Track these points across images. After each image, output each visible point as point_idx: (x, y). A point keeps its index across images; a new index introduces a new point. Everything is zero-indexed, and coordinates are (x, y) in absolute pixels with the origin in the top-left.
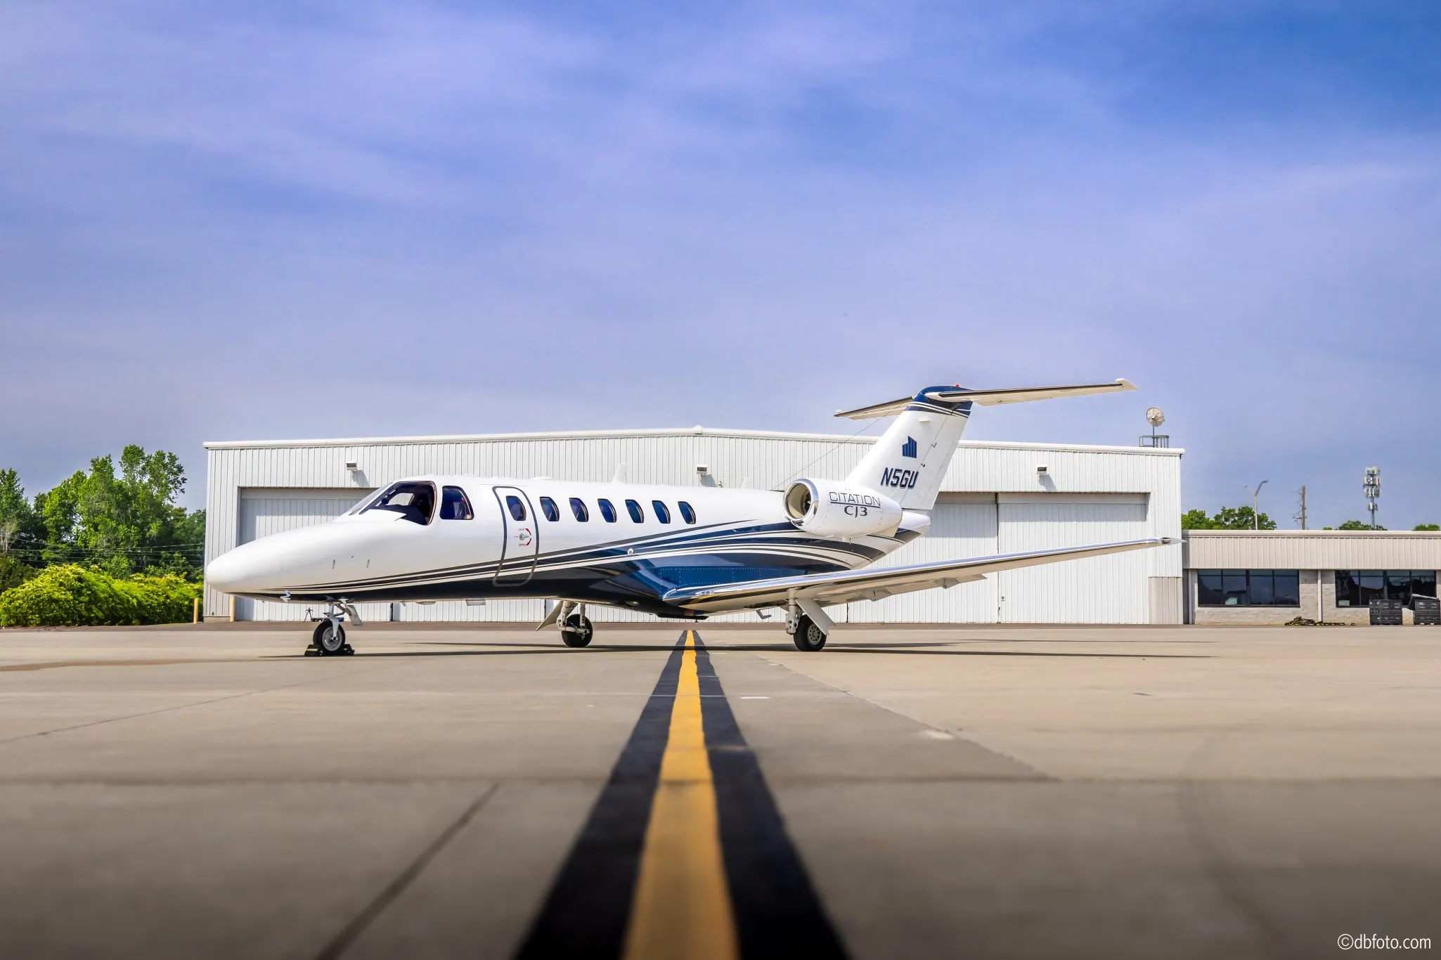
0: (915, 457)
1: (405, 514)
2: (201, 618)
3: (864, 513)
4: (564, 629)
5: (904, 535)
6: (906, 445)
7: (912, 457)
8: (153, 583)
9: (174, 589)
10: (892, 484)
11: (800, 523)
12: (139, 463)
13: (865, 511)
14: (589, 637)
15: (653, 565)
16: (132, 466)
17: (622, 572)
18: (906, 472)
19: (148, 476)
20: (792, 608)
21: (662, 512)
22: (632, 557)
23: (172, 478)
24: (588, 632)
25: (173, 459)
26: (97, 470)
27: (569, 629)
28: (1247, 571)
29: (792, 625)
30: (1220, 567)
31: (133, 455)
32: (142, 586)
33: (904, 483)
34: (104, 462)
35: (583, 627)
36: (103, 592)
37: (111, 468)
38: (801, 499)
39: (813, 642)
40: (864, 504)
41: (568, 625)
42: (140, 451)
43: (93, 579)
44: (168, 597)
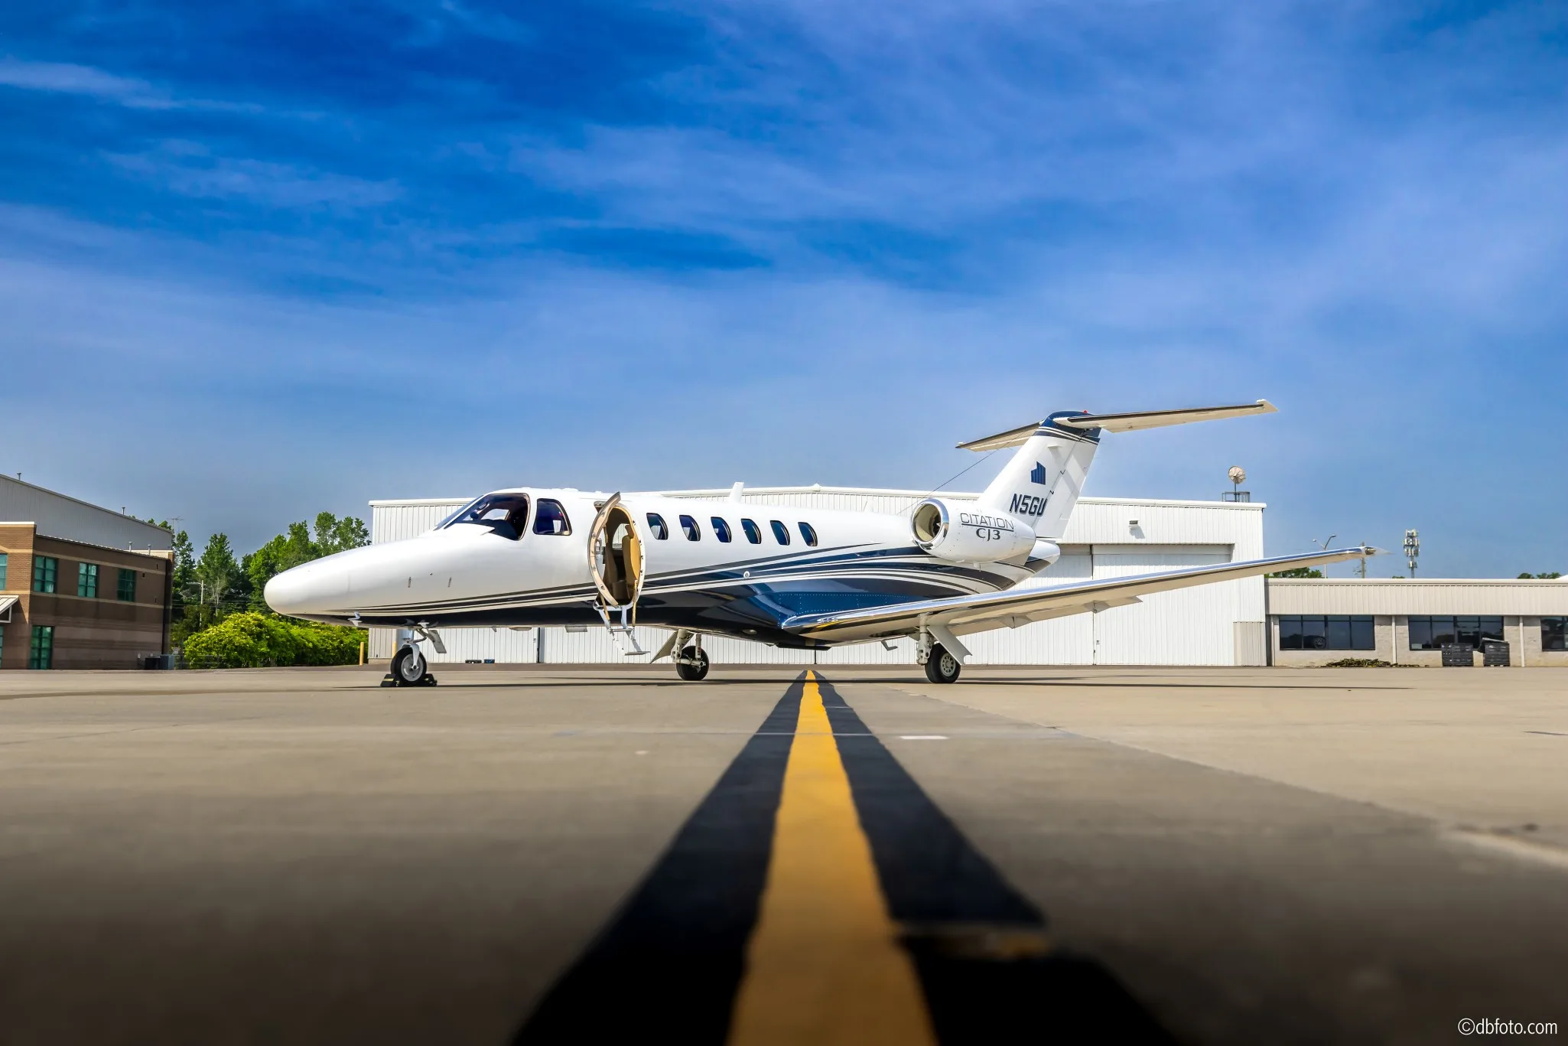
0: (1044, 484)
1: (493, 528)
2: (366, 661)
3: (997, 537)
4: (678, 661)
5: (1034, 564)
6: (1035, 470)
7: (1041, 483)
8: (329, 629)
9: (347, 635)
10: (1021, 511)
11: (929, 547)
12: (331, 528)
13: (998, 534)
14: (705, 670)
15: (771, 590)
16: (325, 531)
17: (737, 597)
18: (1035, 498)
19: (338, 539)
20: (924, 637)
21: (781, 533)
22: (748, 580)
23: (359, 540)
24: (704, 664)
25: (360, 524)
26: (294, 533)
27: (684, 661)
28: (1326, 617)
29: (924, 654)
30: (1301, 613)
31: (325, 521)
32: (319, 632)
33: (1033, 510)
34: (301, 527)
35: (699, 659)
36: (282, 637)
37: (306, 532)
38: (931, 521)
39: (946, 672)
40: (997, 527)
41: (683, 657)
42: (331, 518)
43: (273, 625)
44: (342, 642)
